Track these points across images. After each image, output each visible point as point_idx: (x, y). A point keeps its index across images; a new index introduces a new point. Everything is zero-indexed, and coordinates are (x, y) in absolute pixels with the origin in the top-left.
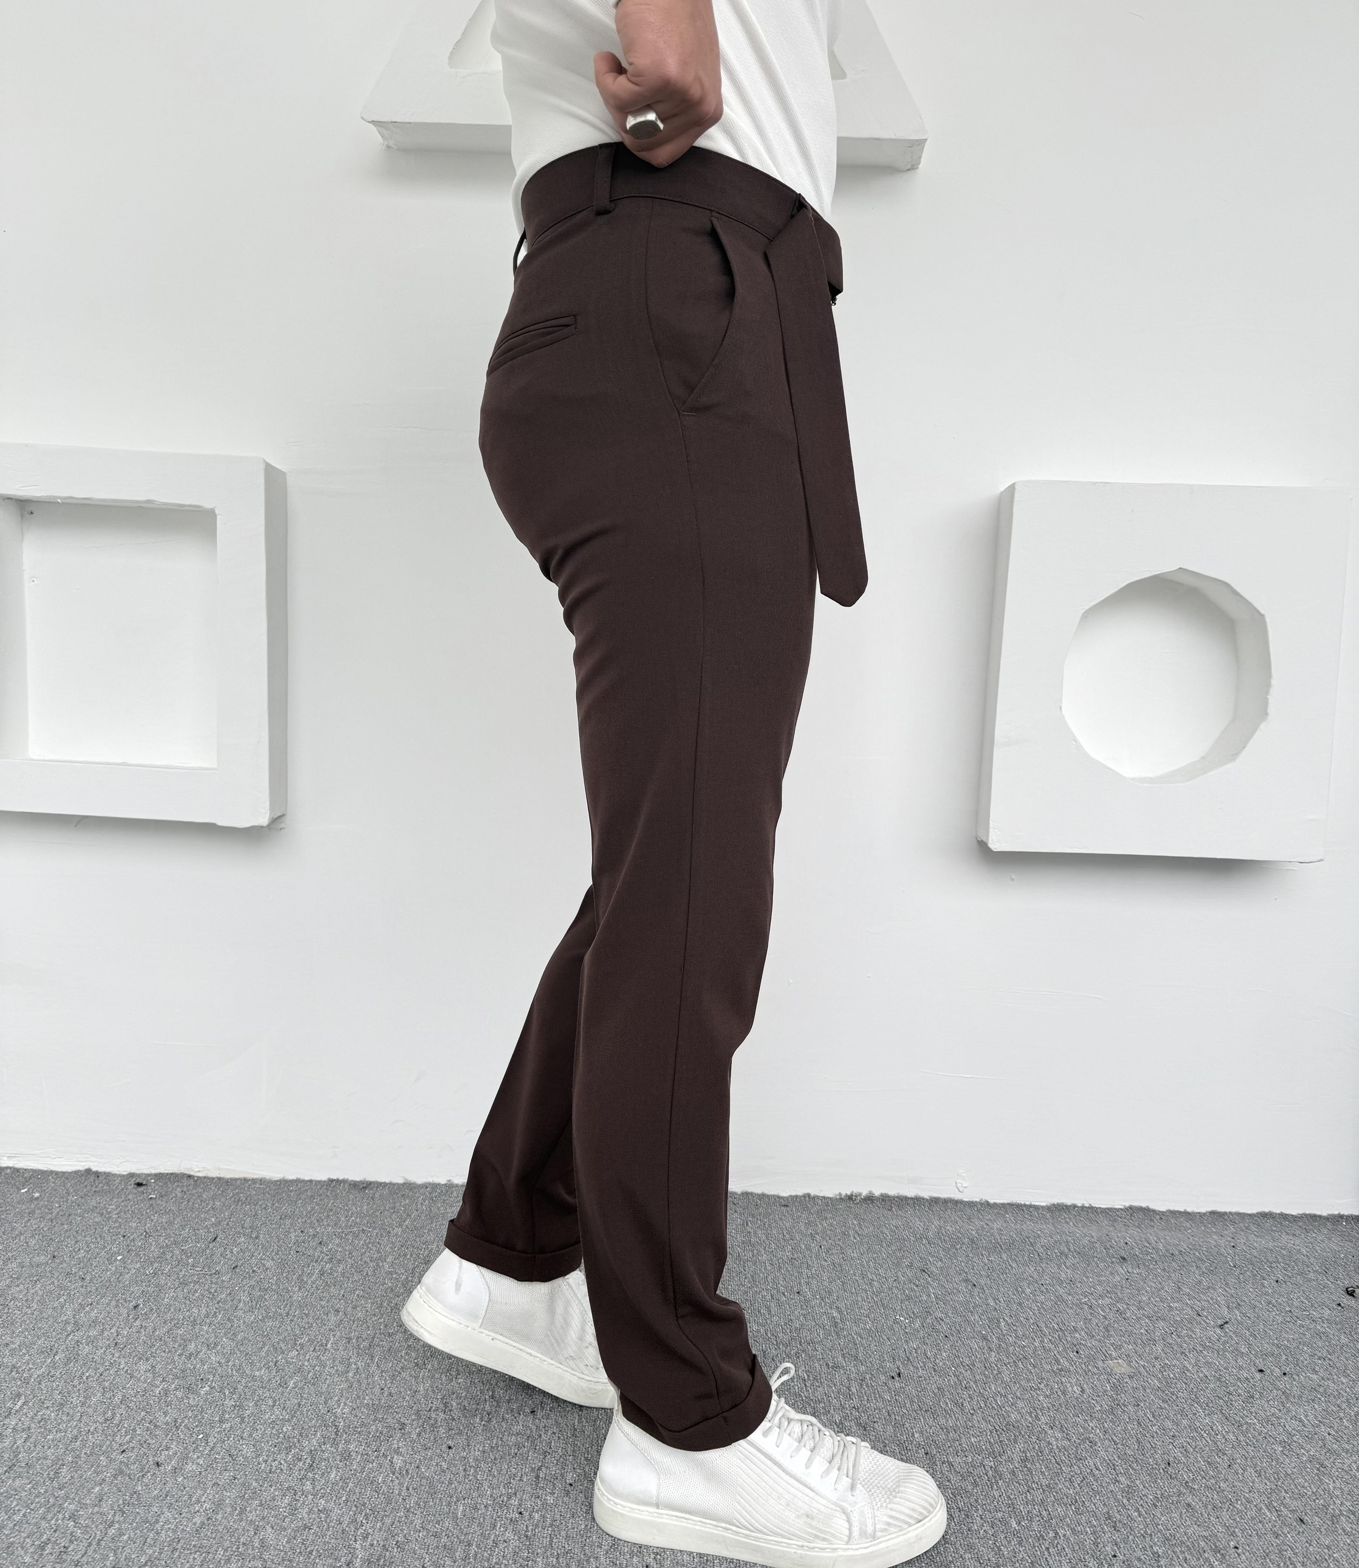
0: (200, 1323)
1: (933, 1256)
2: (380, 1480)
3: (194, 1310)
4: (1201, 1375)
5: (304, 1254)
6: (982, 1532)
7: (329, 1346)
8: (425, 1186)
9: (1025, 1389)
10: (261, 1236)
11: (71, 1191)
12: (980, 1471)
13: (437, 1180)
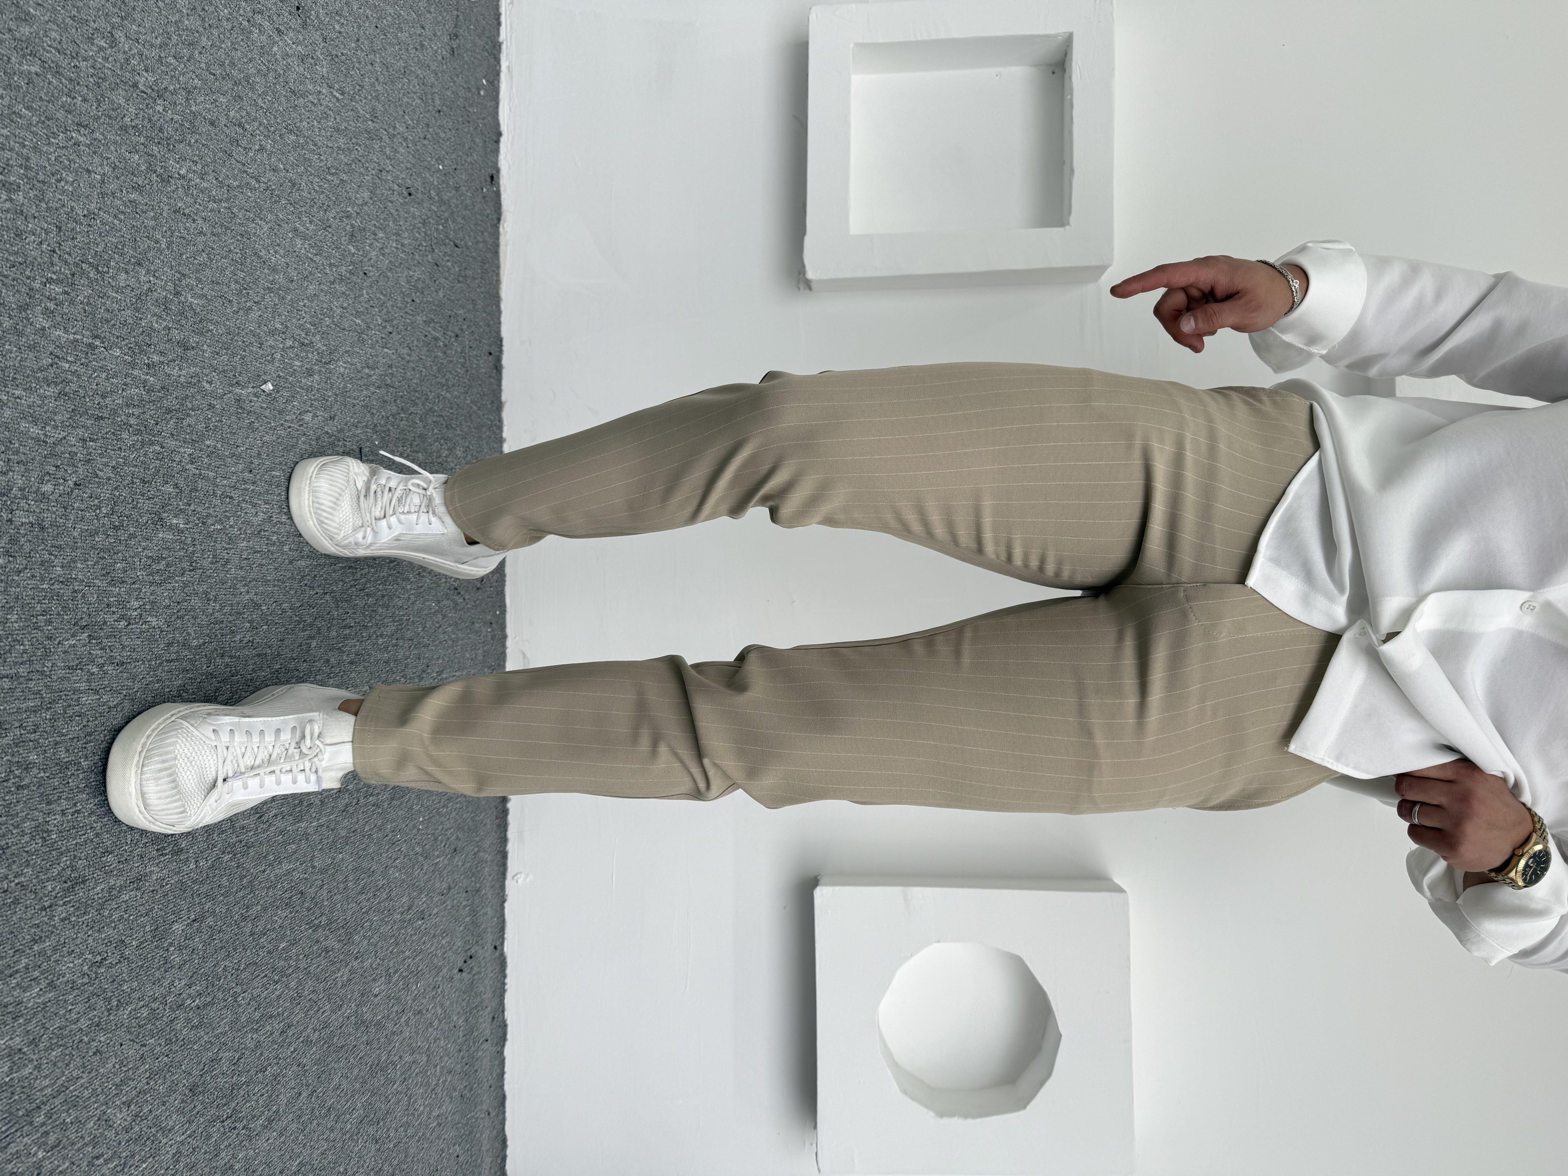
0: (397, 240)
1: (465, 857)
2: (295, 403)
3: (407, 233)
4: (390, 1096)
5: (449, 322)
6: (276, 918)
7: (386, 350)
8: (500, 420)
9: (376, 945)
10: (459, 285)
11: (486, 121)
12: (318, 912)
13: (505, 429)
